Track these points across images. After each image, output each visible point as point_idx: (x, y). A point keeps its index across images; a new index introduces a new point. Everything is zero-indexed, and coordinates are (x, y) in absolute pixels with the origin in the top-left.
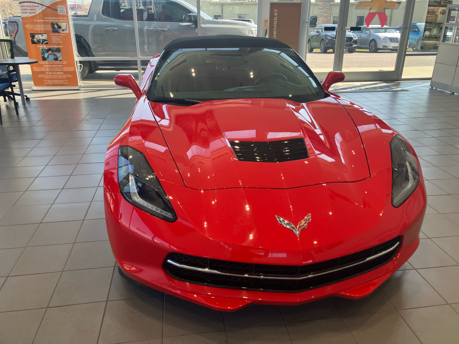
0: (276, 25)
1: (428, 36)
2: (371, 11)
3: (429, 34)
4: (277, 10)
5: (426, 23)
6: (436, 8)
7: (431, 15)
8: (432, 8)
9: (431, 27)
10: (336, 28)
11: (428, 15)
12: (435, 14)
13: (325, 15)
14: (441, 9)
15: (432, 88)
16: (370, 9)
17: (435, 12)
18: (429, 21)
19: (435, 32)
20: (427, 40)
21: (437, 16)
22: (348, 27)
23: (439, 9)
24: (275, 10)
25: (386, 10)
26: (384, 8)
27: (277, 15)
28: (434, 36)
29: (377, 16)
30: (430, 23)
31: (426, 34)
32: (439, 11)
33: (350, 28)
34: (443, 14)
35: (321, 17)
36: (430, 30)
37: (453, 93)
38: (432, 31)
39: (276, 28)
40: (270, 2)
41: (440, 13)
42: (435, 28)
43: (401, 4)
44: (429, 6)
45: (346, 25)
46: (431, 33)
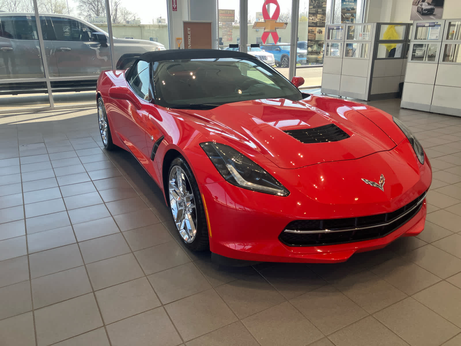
0: (190, 43)
1: (311, 52)
2: (266, 30)
3: (311, 50)
4: (189, 29)
5: (308, 40)
6: (315, 28)
7: (311, 34)
8: (311, 28)
9: (312, 44)
10: (239, 45)
11: (309, 34)
12: (314, 33)
13: (228, 33)
14: (318, 29)
15: (323, 94)
16: (265, 29)
17: (314, 32)
18: (310, 39)
19: (315, 48)
20: (310, 54)
21: (315, 35)
22: (249, 44)
23: (316, 29)
24: (188, 29)
25: (277, 30)
26: (275, 28)
27: (190, 33)
28: (315, 51)
29: (270, 34)
30: (311, 41)
31: (309, 50)
32: (317, 31)
33: (250, 45)
34: (319, 33)
35: (225, 36)
36: (311, 46)
37: (341, 97)
38: (313, 47)
39: (190, 46)
40: (183, 21)
41: (318, 32)
42: (314, 44)
43: (287, 25)
44: (309, 26)
45: (247, 43)
46: (313, 49)
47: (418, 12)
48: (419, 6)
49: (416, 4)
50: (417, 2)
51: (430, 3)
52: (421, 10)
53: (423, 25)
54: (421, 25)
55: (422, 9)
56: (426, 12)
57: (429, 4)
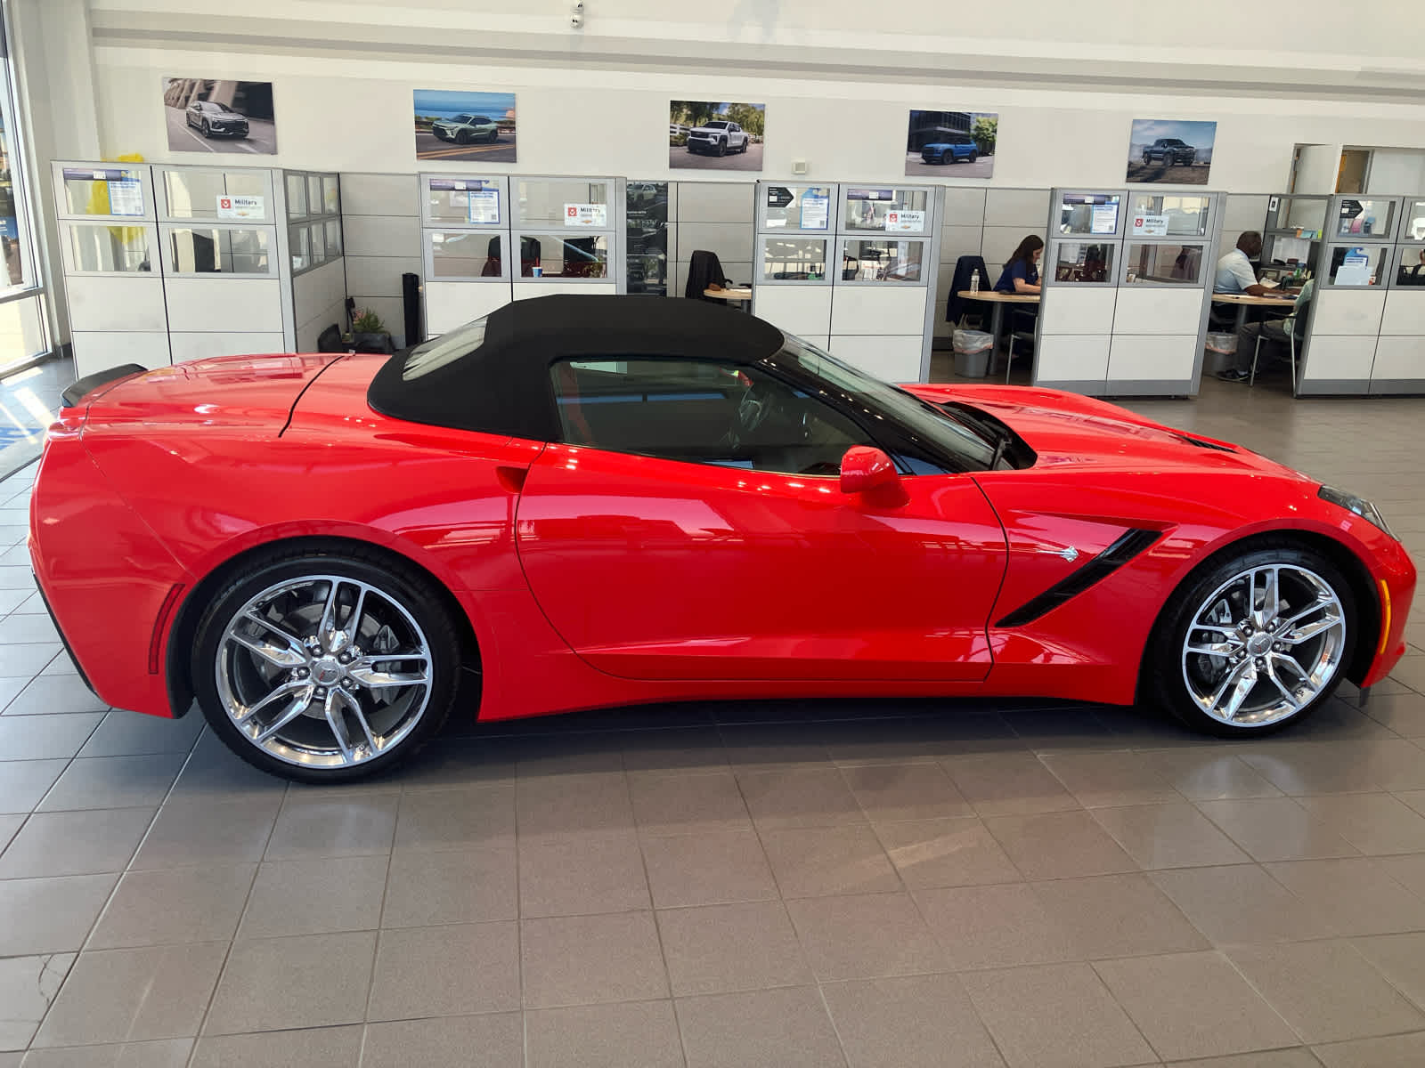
47: (191, 129)
48: (190, 109)
49: (179, 104)
50: (178, 98)
51: (228, 104)
52: (200, 124)
53: (450, 184)
54: (444, 184)
55: (205, 120)
56: (222, 130)
57: (224, 108)
